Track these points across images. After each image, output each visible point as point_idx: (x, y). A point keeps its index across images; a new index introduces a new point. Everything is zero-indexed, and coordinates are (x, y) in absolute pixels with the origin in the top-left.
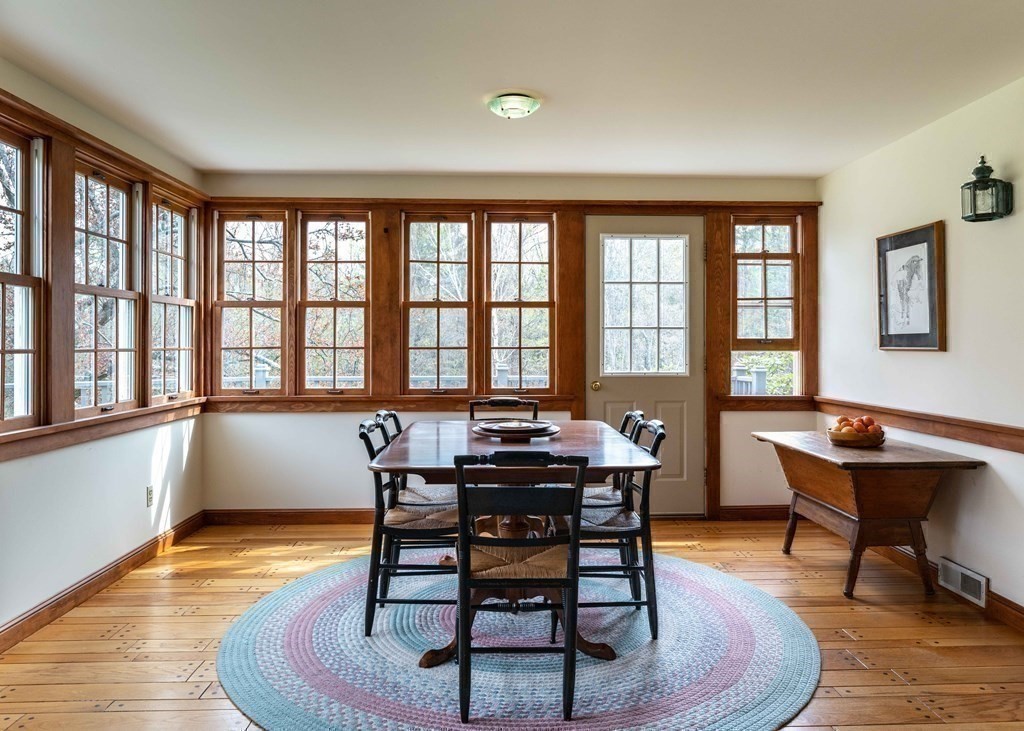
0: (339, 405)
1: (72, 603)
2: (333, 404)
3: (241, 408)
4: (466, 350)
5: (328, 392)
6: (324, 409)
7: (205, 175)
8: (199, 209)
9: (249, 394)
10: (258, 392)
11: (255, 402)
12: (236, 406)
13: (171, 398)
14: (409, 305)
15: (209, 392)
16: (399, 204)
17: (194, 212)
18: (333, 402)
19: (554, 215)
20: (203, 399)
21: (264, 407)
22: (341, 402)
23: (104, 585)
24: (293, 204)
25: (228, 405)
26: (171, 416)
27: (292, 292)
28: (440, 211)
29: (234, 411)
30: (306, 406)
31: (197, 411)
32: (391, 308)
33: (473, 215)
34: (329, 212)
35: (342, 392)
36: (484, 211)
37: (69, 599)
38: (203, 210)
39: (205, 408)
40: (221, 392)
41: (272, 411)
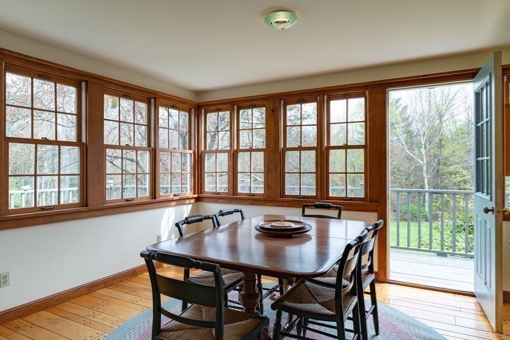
0: (251, 201)
1: (103, 286)
2: (249, 201)
3: (211, 201)
4: (315, 174)
5: (247, 194)
6: (245, 203)
7: (198, 93)
8: (195, 109)
9: (216, 194)
10: (218, 193)
11: (217, 198)
12: (210, 199)
13: (175, 195)
14: (286, 149)
15: (200, 193)
16: (279, 96)
17: (193, 110)
18: (249, 199)
19: (367, 92)
20: (196, 196)
21: (220, 201)
22: (252, 200)
23: (124, 278)
24: (232, 102)
25: (207, 199)
26: (173, 203)
27: (231, 145)
28: (301, 97)
29: (209, 202)
30: (237, 201)
31: (193, 201)
32: (275, 151)
33: (318, 97)
34: (248, 104)
35: (254, 195)
36: (324, 95)
37: (101, 284)
38: (197, 109)
39: (198, 200)
40: (205, 193)
41: (224, 203)
